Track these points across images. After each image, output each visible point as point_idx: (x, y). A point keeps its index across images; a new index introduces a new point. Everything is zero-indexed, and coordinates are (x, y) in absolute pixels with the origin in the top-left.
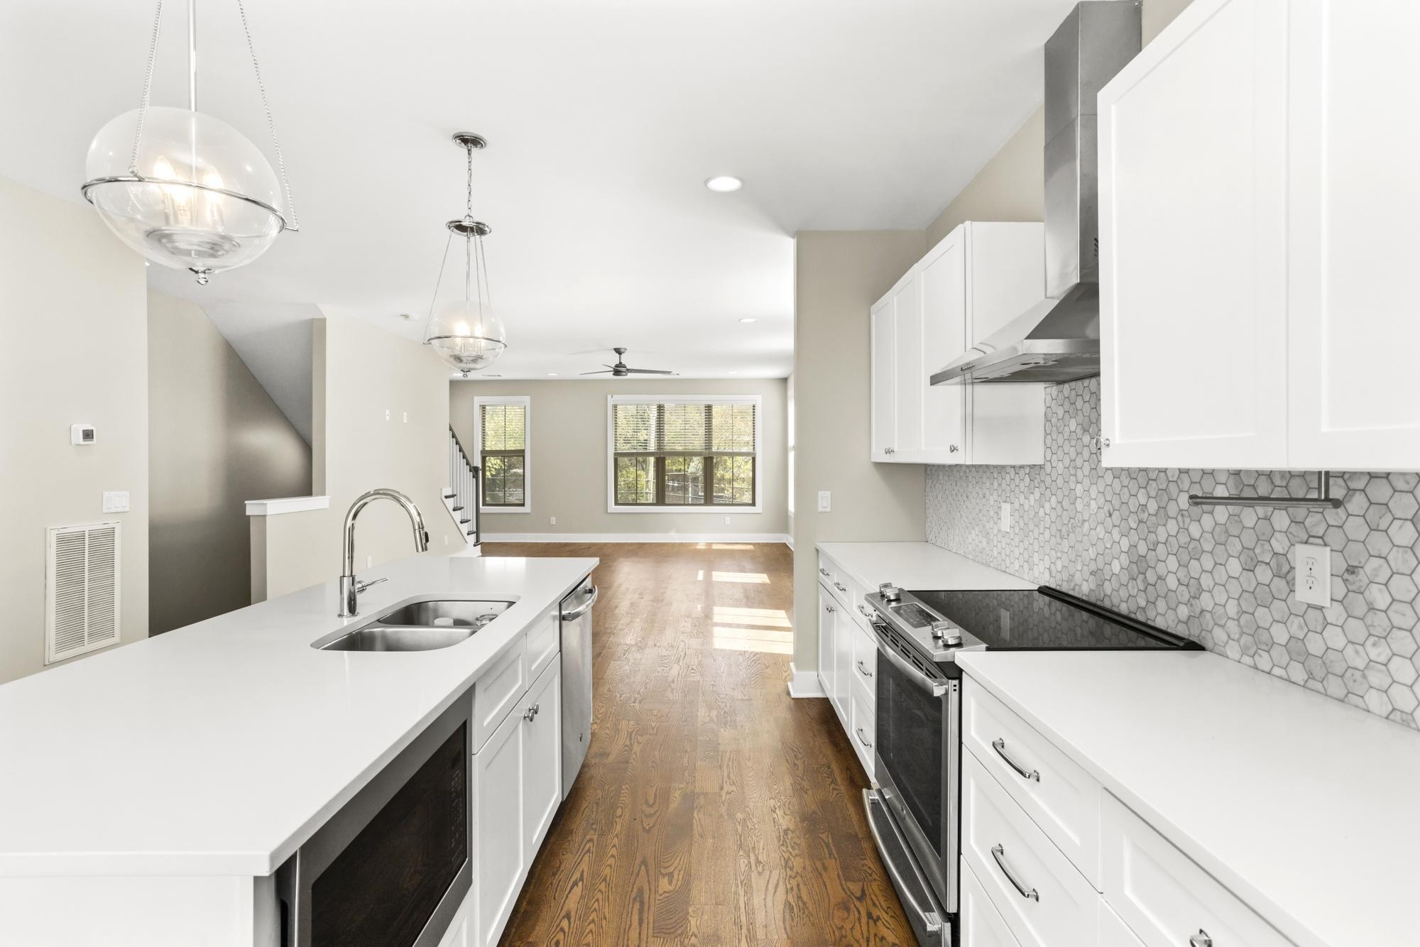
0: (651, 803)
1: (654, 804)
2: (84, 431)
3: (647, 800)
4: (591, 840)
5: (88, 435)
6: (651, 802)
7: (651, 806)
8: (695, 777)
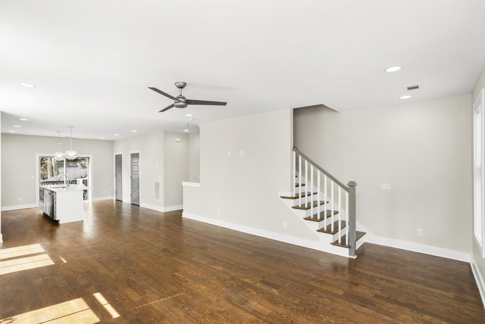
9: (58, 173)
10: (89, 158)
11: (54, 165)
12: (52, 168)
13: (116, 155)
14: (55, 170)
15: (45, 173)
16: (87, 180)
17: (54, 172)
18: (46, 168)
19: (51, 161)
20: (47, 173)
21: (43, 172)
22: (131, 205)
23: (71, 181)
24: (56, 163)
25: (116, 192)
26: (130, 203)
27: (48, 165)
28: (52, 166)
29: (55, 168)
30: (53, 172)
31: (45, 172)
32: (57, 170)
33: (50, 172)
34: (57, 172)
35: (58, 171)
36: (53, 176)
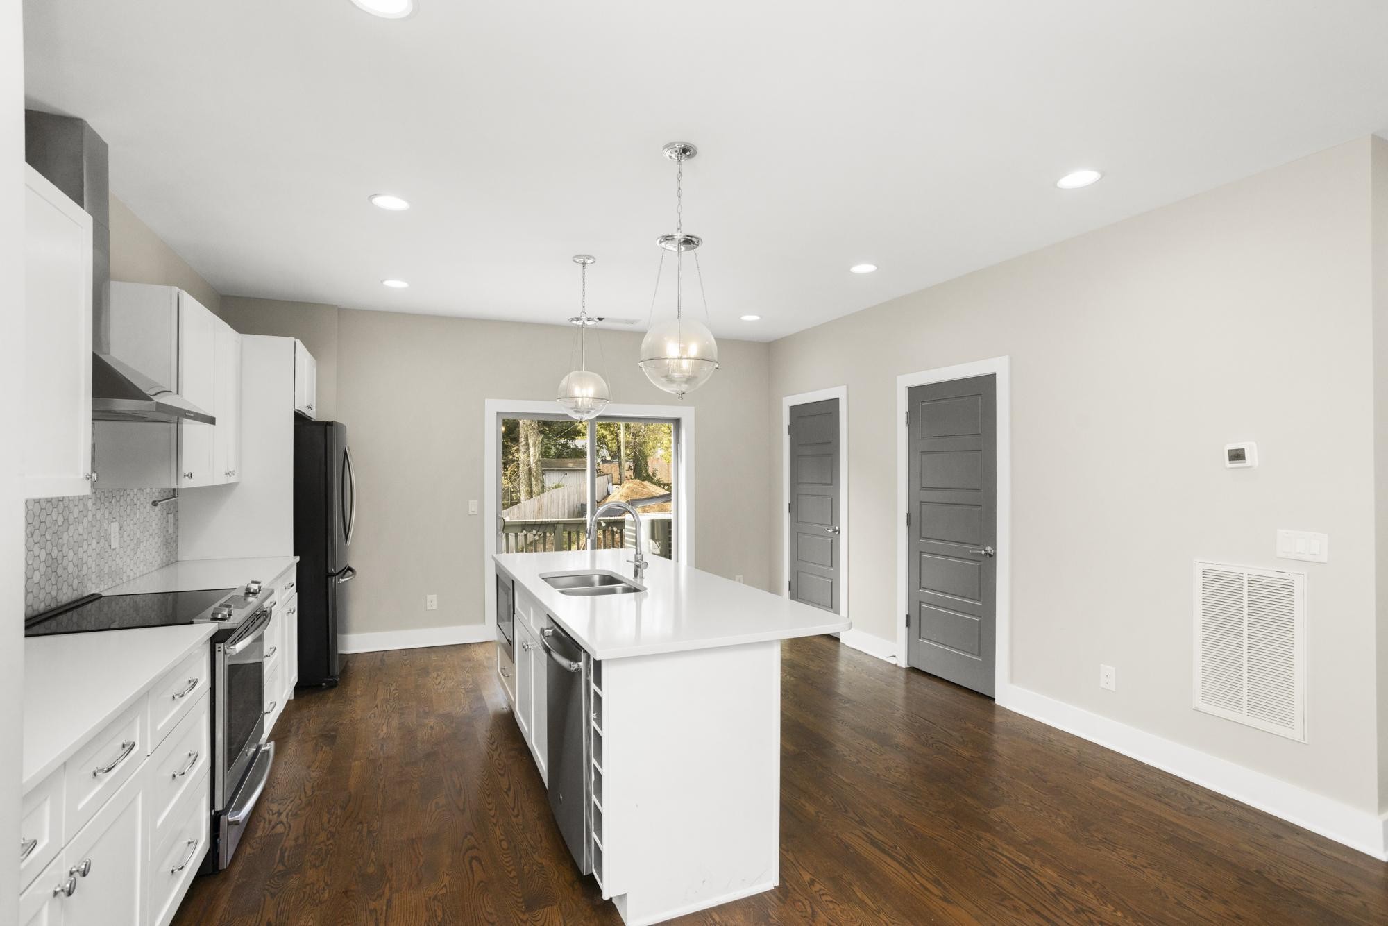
0: (474, 861)
1: (470, 863)
2: (1243, 450)
3: (480, 863)
4: (517, 816)
5: (1237, 456)
6: (474, 863)
7: (473, 858)
8: (427, 910)
9: (543, 487)
10: (677, 422)
11: (533, 466)
12: (530, 474)
13: (791, 407)
14: (537, 480)
15: (514, 487)
16: (669, 523)
17: (534, 483)
18: (517, 475)
19: (528, 456)
20: (519, 487)
21: (510, 484)
22: (908, 677)
23: (604, 524)
24: (537, 461)
25: (794, 585)
26: (902, 663)
27: (521, 465)
28: (530, 468)
29: (537, 474)
30: (531, 485)
31: (515, 484)
32: (541, 478)
33: (526, 486)
34: (540, 486)
35: (543, 482)
36: (532, 497)
